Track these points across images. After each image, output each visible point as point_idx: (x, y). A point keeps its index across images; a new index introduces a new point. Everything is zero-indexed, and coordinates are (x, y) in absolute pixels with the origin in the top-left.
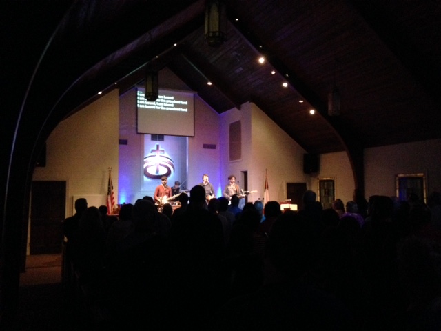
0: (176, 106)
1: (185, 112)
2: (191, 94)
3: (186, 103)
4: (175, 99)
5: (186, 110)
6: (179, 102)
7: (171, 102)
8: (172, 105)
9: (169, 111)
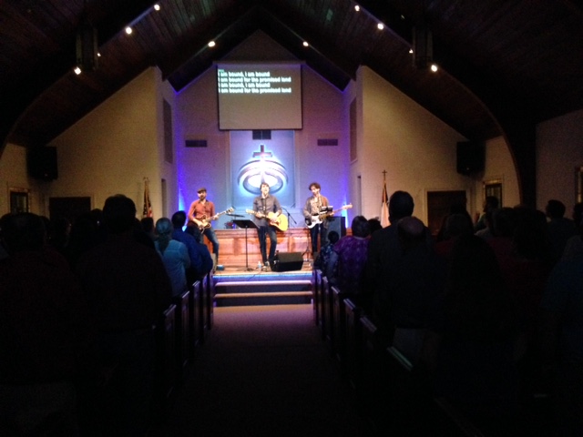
0: (274, 85)
1: (287, 94)
2: (296, 66)
3: (289, 80)
4: (272, 76)
5: (289, 90)
6: (277, 80)
7: (266, 80)
8: (269, 85)
9: (264, 94)
